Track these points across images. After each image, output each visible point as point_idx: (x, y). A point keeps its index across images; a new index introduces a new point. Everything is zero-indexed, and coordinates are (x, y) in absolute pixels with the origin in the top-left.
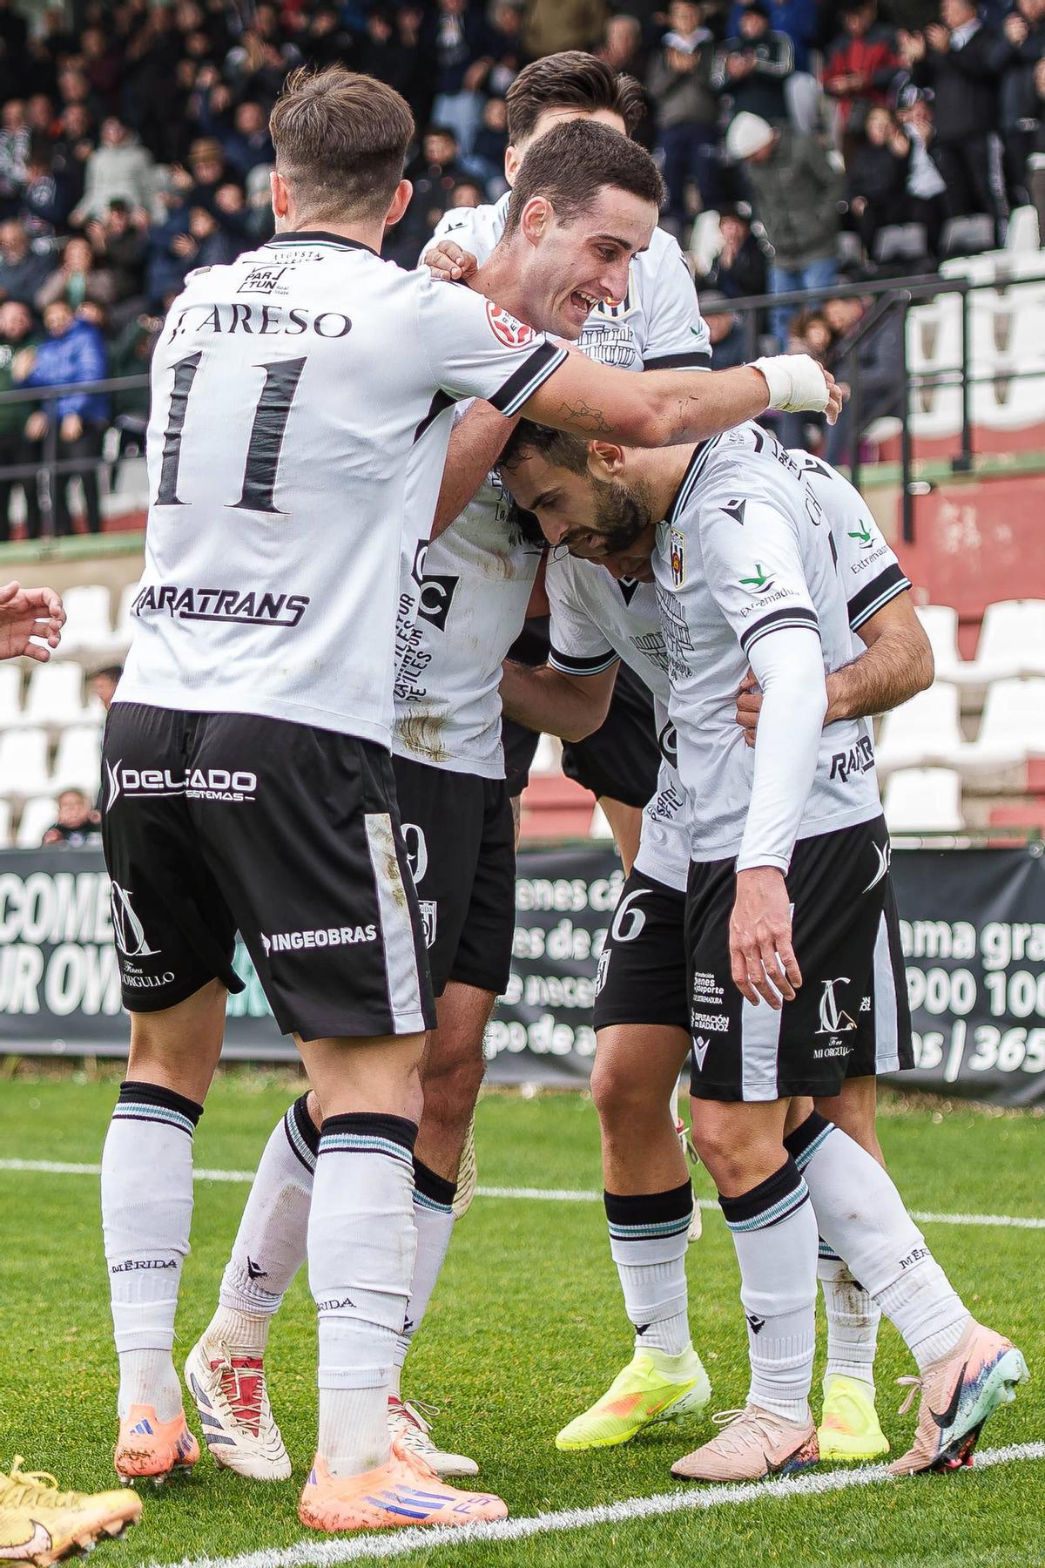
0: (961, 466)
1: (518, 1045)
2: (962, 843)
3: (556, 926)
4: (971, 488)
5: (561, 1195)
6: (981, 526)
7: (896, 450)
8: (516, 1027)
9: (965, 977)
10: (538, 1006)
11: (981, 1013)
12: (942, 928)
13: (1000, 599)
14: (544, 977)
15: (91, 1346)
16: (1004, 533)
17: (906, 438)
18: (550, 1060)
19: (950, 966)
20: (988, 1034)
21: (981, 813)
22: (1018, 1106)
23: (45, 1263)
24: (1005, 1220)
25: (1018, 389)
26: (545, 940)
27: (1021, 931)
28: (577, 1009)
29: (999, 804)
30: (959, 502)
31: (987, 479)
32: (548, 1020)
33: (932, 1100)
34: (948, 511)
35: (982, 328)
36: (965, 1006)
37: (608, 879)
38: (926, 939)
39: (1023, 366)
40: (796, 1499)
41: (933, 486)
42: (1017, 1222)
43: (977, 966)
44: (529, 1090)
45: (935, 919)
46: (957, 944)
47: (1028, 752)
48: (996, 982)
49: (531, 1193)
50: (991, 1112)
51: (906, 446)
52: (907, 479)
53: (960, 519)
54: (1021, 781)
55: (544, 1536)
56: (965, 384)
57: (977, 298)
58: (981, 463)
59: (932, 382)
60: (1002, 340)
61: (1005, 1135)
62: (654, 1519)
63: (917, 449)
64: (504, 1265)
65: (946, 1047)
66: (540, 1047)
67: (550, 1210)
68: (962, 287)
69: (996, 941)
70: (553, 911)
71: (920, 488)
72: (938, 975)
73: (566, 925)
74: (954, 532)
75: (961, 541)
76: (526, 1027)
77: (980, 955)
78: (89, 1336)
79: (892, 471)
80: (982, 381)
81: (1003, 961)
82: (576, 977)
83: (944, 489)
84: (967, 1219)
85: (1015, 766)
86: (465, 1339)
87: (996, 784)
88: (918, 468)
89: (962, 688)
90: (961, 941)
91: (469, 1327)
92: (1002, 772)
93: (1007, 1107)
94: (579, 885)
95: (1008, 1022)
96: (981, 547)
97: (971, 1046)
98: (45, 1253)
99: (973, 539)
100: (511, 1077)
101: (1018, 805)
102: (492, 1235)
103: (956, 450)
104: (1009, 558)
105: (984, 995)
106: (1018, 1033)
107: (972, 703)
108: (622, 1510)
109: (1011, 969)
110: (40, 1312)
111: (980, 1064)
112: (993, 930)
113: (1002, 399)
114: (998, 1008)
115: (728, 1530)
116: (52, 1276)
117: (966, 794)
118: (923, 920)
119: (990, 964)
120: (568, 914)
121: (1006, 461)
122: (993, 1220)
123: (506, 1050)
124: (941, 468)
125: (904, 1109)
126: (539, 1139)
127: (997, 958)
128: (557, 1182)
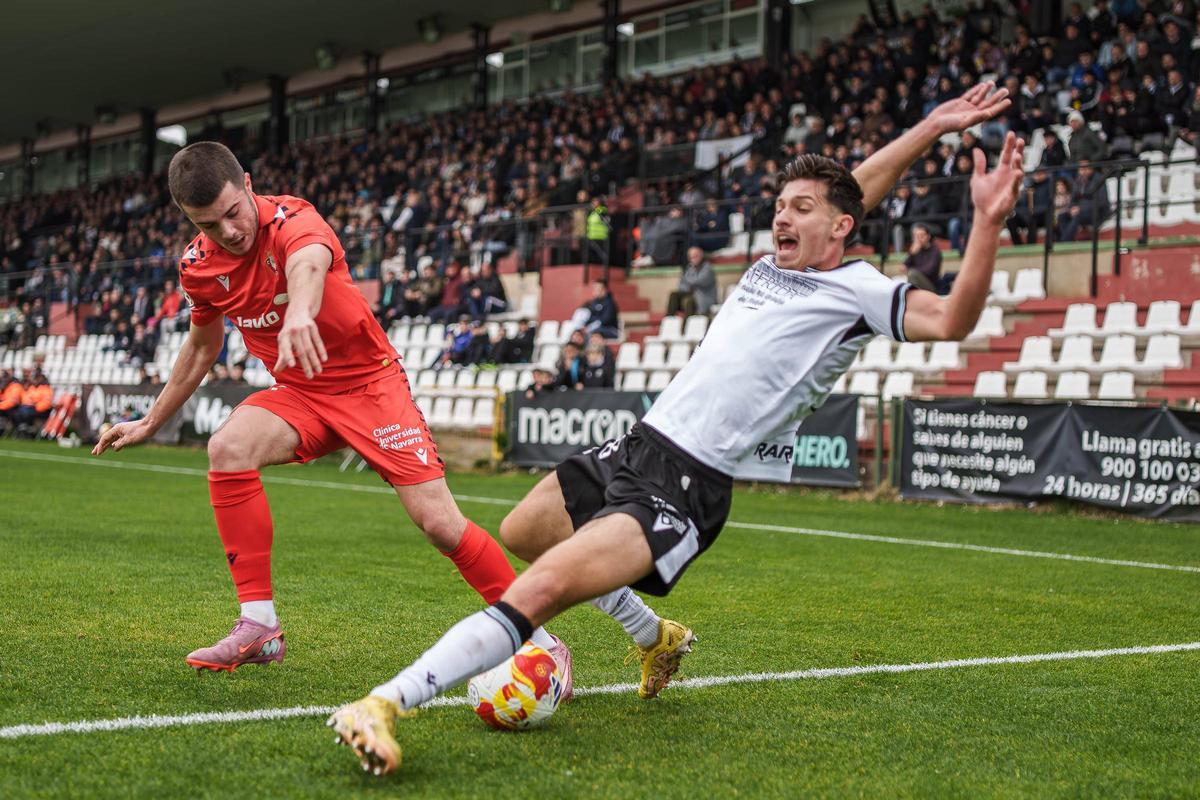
0: (1142, 242)
1: (936, 483)
2: (1134, 404)
3: (955, 433)
4: (1146, 252)
5: (946, 545)
6: (1150, 268)
7: (1113, 235)
8: (935, 476)
9: (1131, 462)
10: (945, 467)
11: (1137, 478)
12: (1122, 441)
13: (1156, 300)
14: (949, 455)
15: (739, 593)
16: (1159, 271)
17: (1118, 228)
18: (949, 490)
19: (1125, 457)
20: (1140, 487)
21: (1143, 392)
22: (1152, 518)
23: (725, 561)
24: (1136, 563)
25: (1171, 209)
26: (950, 439)
27: (1156, 444)
28: (962, 469)
29: (1152, 388)
30: (1141, 258)
31: (1154, 248)
32: (950, 473)
33: (1114, 514)
34: (1135, 262)
35: (1155, 183)
36: (1130, 474)
37: (978, 414)
38: (1114, 445)
39: (1173, 200)
40: (1019, 663)
41: (1130, 250)
42: (1141, 564)
43: (1136, 457)
44: (941, 503)
45: (1119, 437)
46: (1128, 448)
47: (1165, 367)
48: (1145, 464)
49: (934, 544)
50: (1140, 520)
51: (1118, 233)
52: (1118, 247)
53: (1140, 265)
54: (1161, 379)
55: (912, 672)
56: (1146, 206)
57: (1152, 170)
58: (1151, 241)
59: (1132, 205)
60: (1165, 187)
61: (1145, 529)
62: (957, 668)
63: (1123, 234)
64: (918, 571)
65: (1122, 492)
66: (945, 485)
67: (940, 550)
68: (1147, 164)
69: (1145, 447)
70: (954, 427)
71: (1124, 251)
72: (1119, 461)
73: (960, 433)
74: (1138, 270)
75: (1140, 275)
76: (940, 476)
77: (1138, 453)
78: (739, 589)
79: (1111, 243)
80: (1153, 205)
81: (1148, 455)
82: (963, 455)
83: (1134, 252)
84: (1119, 562)
85: (1159, 372)
86: (895, 598)
87: (1150, 380)
88: (1123, 243)
89: (1138, 338)
90: (1130, 447)
91: (897, 593)
92: (1153, 374)
93: (1147, 518)
94: (965, 417)
95: (1149, 482)
96: (1150, 278)
97: (1133, 492)
98: (725, 557)
99: (1146, 273)
100: (933, 497)
101: (1160, 389)
102: (914, 559)
103: (1140, 235)
104: (1161, 282)
105: (1139, 470)
106: (1154, 487)
107: (1141, 344)
108: (945, 664)
109: (1151, 460)
110: (720, 580)
111: (1136, 499)
112: (1144, 443)
113: (1163, 213)
114: (1145, 475)
115: (987, 674)
116: (727, 566)
117: (1137, 383)
118: (1114, 436)
119: (1142, 457)
120: (960, 428)
121: (1162, 240)
122: (1131, 563)
123: (930, 486)
124: (1133, 242)
125: (1102, 517)
126: (942, 523)
127: (1146, 454)
128: (946, 540)
